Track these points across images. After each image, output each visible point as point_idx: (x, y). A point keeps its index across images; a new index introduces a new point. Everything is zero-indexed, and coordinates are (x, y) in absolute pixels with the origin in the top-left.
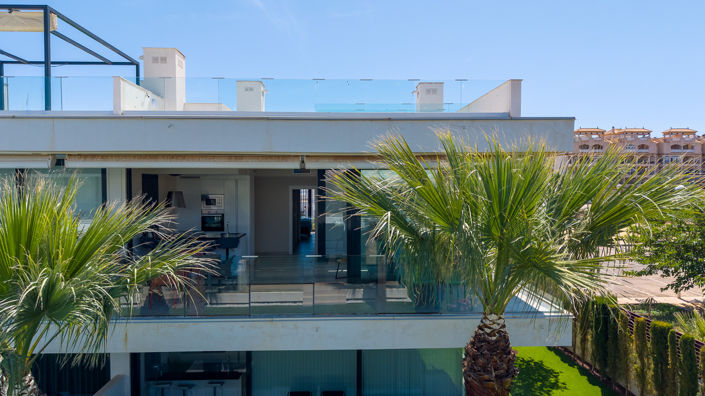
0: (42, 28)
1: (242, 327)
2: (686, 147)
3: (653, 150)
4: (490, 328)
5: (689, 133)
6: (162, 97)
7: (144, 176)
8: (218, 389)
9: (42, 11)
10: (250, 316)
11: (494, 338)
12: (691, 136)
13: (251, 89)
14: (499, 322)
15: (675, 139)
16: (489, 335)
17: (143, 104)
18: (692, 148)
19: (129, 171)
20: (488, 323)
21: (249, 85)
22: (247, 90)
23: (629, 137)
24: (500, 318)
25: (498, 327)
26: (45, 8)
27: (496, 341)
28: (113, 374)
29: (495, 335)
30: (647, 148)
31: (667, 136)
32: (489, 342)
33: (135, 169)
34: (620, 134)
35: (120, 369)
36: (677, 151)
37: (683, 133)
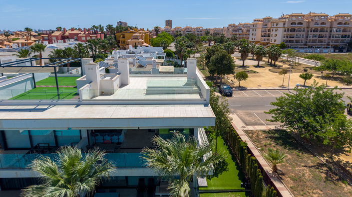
2: (345, 24)
3: (328, 25)
5: (347, 16)
12: (349, 18)
15: (340, 19)
18: (348, 24)
23: (317, 18)
30: (325, 24)
31: (337, 18)
34: (313, 16)
36: (340, 26)
37: (345, 16)
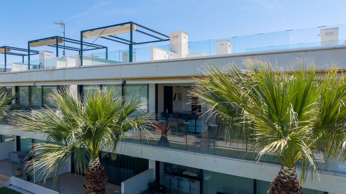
0: (130, 31)
1: (183, 154)
4: (284, 174)
6: (175, 53)
7: (165, 87)
8: (192, 184)
9: (130, 24)
10: (186, 150)
11: (285, 181)
13: (223, 45)
14: (289, 171)
16: (283, 178)
17: (165, 57)
19: (157, 85)
20: (283, 171)
21: (222, 43)
22: (221, 45)
24: (291, 169)
25: (288, 175)
26: (131, 23)
27: (286, 182)
28: (150, 167)
29: (286, 179)
32: (282, 182)
33: (160, 84)
35: (152, 166)
